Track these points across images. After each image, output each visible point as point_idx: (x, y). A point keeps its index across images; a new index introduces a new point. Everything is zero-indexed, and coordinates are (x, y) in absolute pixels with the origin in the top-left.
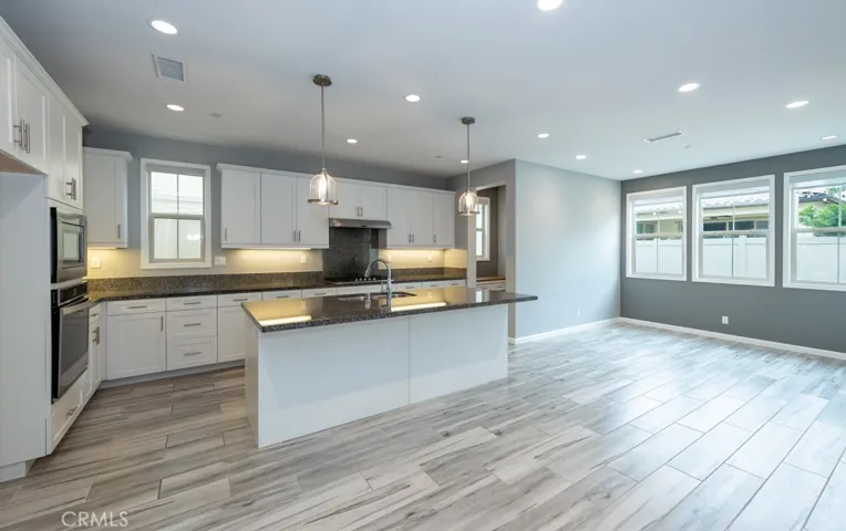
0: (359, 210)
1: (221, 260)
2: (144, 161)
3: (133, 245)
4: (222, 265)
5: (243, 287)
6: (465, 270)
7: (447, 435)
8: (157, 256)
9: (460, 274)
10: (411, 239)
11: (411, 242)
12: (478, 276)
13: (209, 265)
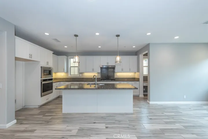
0: (108, 63)
1: (81, 75)
2: (69, 57)
3: (67, 72)
4: (81, 76)
5: (84, 80)
6: (139, 79)
7: (94, 123)
8: (71, 74)
9: (138, 80)
10: (122, 70)
11: (122, 71)
12: (144, 81)
13: (78, 76)
